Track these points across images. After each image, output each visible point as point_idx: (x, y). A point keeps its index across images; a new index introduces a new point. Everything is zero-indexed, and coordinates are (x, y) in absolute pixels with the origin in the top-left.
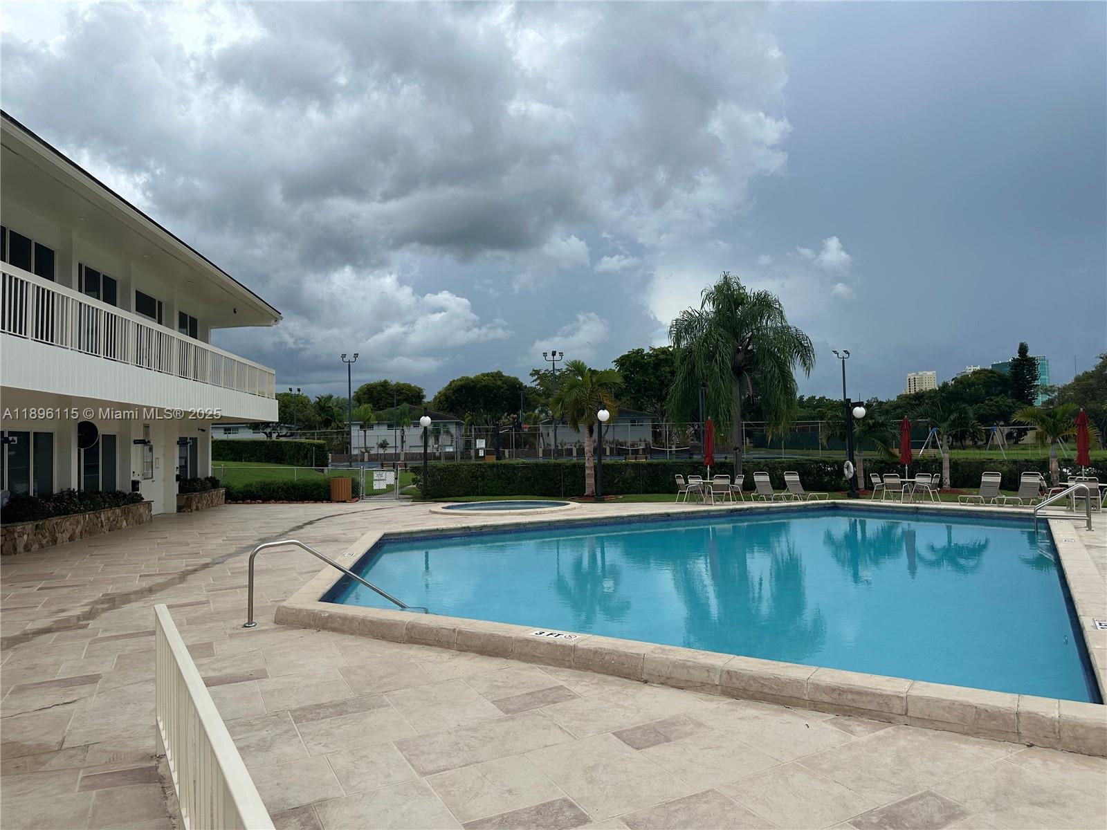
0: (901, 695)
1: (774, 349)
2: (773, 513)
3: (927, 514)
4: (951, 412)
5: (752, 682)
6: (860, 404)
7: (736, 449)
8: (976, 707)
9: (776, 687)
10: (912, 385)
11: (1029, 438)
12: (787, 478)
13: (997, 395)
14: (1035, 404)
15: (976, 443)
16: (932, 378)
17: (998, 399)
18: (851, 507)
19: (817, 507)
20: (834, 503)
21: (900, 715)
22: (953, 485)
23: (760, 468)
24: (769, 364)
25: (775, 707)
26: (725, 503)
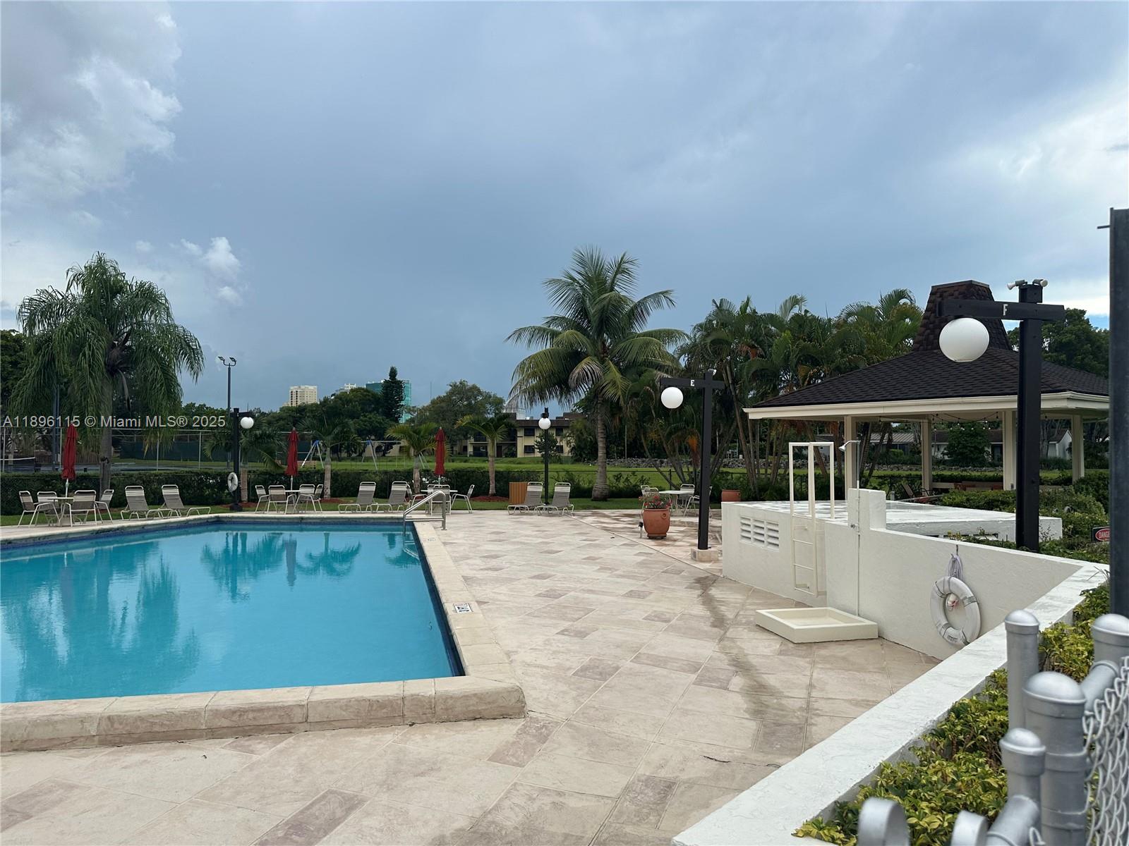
0: (303, 703)
1: (158, 349)
2: (148, 531)
3: (310, 523)
4: (335, 426)
5: (139, 723)
6: (248, 414)
7: (103, 460)
8: (369, 700)
9: (168, 723)
10: (294, 398)
11: (395, 451)
12: (165, 492)
13: (370, 412)
14: (400, 422)
15: (350, 455)
16: (313, 393)
17: (371, 416)
18: (235, 520)
19: (199, 522)
20: (218, 517)
21: (300, 723)
22: (333, 495)
23: (132, 482)
24: (151, 365)
25: (167, 744)
26: (88, 523)
